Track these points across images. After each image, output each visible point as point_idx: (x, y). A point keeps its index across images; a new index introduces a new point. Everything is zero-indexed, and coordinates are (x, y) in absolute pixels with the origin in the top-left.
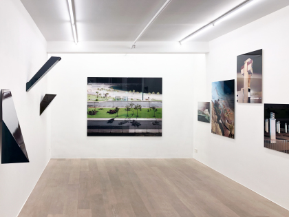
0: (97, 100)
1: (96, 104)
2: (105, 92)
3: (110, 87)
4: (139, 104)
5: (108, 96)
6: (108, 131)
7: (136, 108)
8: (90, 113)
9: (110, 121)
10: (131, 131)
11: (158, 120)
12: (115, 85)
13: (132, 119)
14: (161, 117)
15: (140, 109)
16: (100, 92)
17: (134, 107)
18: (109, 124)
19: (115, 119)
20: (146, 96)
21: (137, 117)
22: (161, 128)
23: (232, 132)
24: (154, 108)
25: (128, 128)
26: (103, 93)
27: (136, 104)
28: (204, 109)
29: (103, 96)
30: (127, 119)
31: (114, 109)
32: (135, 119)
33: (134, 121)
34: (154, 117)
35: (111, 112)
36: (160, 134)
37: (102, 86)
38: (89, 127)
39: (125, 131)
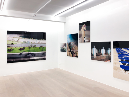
0: (12, 43)
1: (12, 45)
2: (18, 39)
3: (20, 37)
4: (35, 45)
5: (19, 41)
6: (19, 60)
7: (34, 47)
8: (9, 51)
9: (20, 54)
10: (31, 58)
11: (44, 52)
12: (23, 35)
13: (32, 53)
14: (45, 51)
15: (36, 47)
16: (14, 39)
17: (32, 46)
18: (20, 56)
19: (23, 53)
20: (39, 41)
21: (34, 51)
22: (45, 56)
23: (77, 55)
24: (42, 47)
25: (30, 57)
26: (16, 39)
27: (34, 45)
28: (64, 46)
29: (16, 41)
30: (29, 53)
31: (22, 48)
32: (33, 52)
33: (33, 53)
34: (42, 51)
35: (21, 49)
36: (45, 59)
37: (16, 36)
38: (8, 58)
39: (28, 59)
